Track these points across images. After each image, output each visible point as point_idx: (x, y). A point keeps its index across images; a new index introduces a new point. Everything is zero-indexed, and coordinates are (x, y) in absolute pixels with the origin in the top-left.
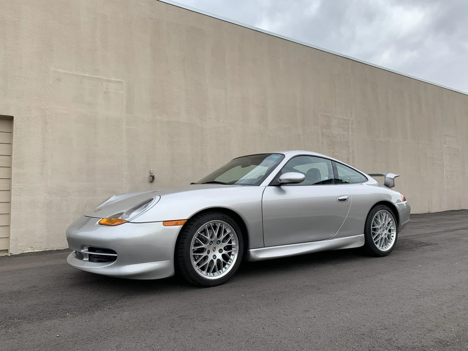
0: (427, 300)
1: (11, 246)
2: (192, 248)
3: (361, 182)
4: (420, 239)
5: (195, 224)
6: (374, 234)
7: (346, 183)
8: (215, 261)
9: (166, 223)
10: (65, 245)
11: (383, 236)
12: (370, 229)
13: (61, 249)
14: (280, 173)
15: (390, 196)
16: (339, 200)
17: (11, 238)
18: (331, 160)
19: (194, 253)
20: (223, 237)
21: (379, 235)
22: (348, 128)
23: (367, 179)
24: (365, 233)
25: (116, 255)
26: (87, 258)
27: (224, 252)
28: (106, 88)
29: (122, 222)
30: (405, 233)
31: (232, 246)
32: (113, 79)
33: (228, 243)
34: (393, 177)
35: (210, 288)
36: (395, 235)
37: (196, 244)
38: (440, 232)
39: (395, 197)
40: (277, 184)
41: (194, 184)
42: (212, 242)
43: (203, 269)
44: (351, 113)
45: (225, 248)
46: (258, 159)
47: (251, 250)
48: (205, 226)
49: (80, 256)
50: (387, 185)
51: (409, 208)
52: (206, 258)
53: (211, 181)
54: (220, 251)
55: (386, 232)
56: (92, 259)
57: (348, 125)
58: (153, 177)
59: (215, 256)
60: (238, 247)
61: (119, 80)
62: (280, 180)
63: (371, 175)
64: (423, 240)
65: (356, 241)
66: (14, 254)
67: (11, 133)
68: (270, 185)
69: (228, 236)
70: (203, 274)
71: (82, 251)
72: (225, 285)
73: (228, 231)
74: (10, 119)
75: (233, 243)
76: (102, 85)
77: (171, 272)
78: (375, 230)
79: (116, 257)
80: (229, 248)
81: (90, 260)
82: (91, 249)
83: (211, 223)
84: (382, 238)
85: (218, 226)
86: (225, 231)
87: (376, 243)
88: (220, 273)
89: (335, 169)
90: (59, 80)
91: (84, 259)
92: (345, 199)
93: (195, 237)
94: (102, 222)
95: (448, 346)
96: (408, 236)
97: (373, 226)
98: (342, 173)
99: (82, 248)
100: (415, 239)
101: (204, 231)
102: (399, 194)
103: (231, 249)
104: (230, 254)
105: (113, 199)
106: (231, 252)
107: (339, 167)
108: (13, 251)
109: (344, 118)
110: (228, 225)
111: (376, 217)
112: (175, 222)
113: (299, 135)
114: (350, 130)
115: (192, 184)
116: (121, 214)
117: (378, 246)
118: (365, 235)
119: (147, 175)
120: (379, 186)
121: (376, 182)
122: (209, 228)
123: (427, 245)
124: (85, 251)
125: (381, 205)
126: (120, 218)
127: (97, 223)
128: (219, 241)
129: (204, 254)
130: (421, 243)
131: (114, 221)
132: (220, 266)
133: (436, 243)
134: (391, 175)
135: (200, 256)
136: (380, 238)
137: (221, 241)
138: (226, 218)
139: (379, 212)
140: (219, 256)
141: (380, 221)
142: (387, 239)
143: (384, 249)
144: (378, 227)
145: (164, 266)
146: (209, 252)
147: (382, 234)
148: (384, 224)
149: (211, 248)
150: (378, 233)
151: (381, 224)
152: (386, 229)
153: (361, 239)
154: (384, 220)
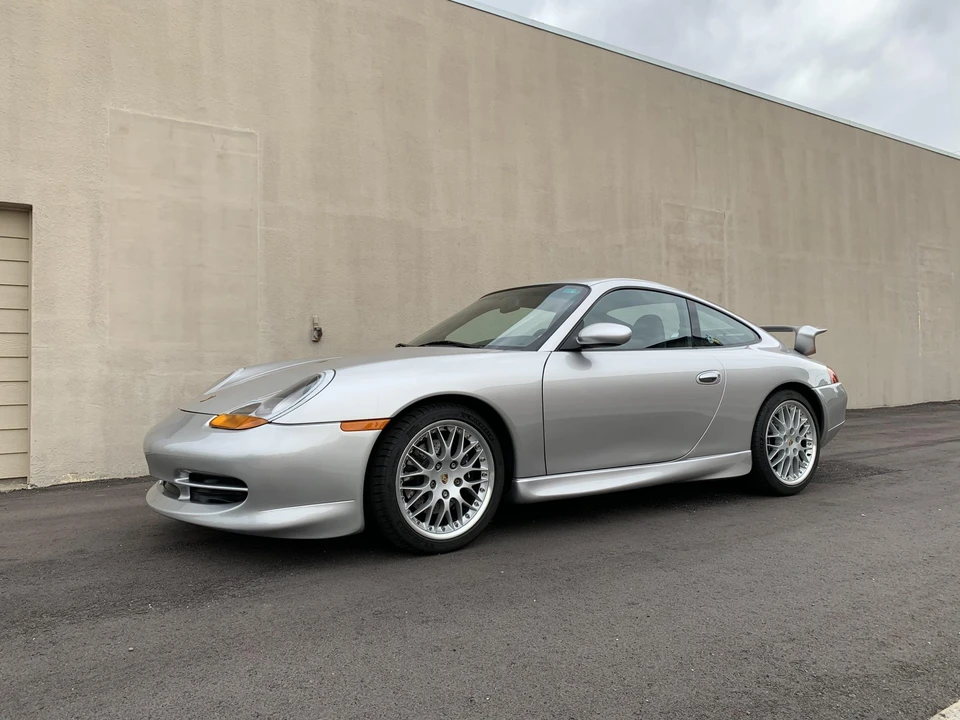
0: (877, 584)
1: (33, 470)
2: (400, 475)
3: (746, 343)
4: (865, 460)
5: (407, 427)
6: (771, 450)
7: (716, 345)
8: (447, 502)
9: (347, 425)
10: (142, 468)
11: (790, 453)
12: (763, 439)
13: (133, 476)
14: (580, 325)
15: (805, 373)
16: (702, 380)
17: (32, 453)
18: (686, 298)
19: (404, 485)
20: (462, 453)
21: (781, 452)
22: (722, 230)
23: (759, 337)
24: (753, 448)
25: (246, 489)
26: (187, 495)
27: (465, 484)
28: (222, 148)
29: (258, 423)
30: (835, 449)
31: (480, 472)
32: (236, 128)
33: (473, 466)
34: (813, 334)
35: (435, 557)
36: (813, 452)
37: (409, 469)
38: (908, 446)
39: (816, 374)
40: (574, 346)
41: (403, 346)
42: (440, 463)
43: (422, 518)
44: (728, 201)
45: (466, 477)
46: (535, 296)
47: (520, 481)
48: (426, 431)
49: (173, 491)
50: (800, 351)
51: (843, 397)
52: (427, 496)
53: (439, 342)
54: (458, 482)
55: (796, 445)
56: (196, 496)
57: (722, 224)
58: (320, 333)
59: (446, 493)
60: (493, 474)
61: (248, 130)
62: (580, 339)
63: (768, 329)
64: (872, 462)
65: (735, 463)
66: (39, 485)
67: (28, 239)
68: (560, 349)
69: (473, 453)
70: (423, 529)
71: (177, 480)
72: (467, 551)
73: (474, 443)
74: (26, 211)
75: (483, 467)
76: (214, 140)
77: (357, 524)
78: (773, 441)
79: (245, 493)
80: (474, 476)
81: (193, 500)
82: (195, 477)
83: (438, 425)
84: (788, 459)
85: (453, 431)
86: (467, 443)
87: (776, 468)
88: (457, 526)
89: (693, 316)
90: (124, 129)
91: (181, 497)
92: (713, 379)
93: (406, 454)
94: (216, 423)
95: (918, 675)
96: (841, 455)
97: (769, 434)
98: (708, 325)
99: (177, 475)
100: (854, 461)
101: (424, 442)
102: (825, 368)
103: (479, 479)
104: (477, 488)
105: (239, 375)
106: (479, 485)
107: (701, 312)
108: (37, 480)
109: (713, 210)
110: (472, 431)
111: (777, 415)
112: (366, 424)
113: (620, 246)
114: (725, 236)
115: (400, 345)
116: (257, 406)
117: (778, 474)
118: (752, 453)
119: (308, 327)
120: (784, 351)
121: (776, 344)
122: (435, 436)
123: (880, 473)
124: (182, 480)
125: (788, 391)
126: (253, 415)
127: (207, 424)
128: (455, 462)
129: (425, 488)
130: (867, 469)
131: (240, 421)
132: (456, 512)
133: (899, 468)
134: (807, 330)
135: (416, 492)
136: (783, 458)
137: (459, 462)
138: (469, 416)
139: (782, 406)
140: (455, 492)
141: (784, 424)
142: (798, 459)
143: (791, 481)
144: (779, 435)
145: (343, 511)
146: (434, 484)
147: (788, 450)
148: (792, 430)
149: (438, 477)
150: (779, 448)
151: (787, 429)
152: (797, 439)
153: (744, 461)
154: (792, 422)
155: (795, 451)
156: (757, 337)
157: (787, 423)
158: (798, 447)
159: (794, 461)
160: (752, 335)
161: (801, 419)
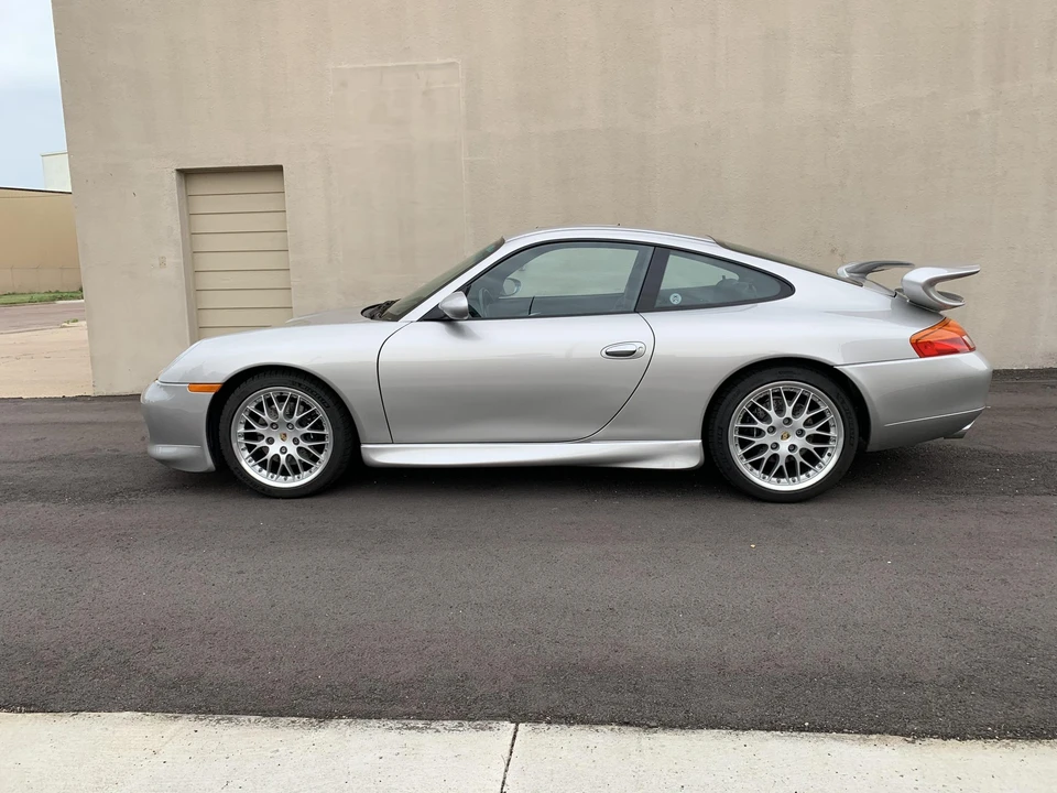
2: (237, 430)
5: (238, 391)
6: (743, 444)
8: (283, 457)
9: (192, 386)
16: (610, 354)
18: (655, 246)
20: (296, 417)
21: (764, 446)
23: (791, 290)
24: (705, 436)
27: (303, 444)
31: (323, 435)
32: (439, 61)
33: (309, 428)
34: (921, 281)
36: (837, 452)
42: (275, 424)
43: (262, 466)
45: (303, 437)
47: (363, 446)
48: (259, 395)
52: (264, 450)
54: (296, 441)
55: (797, 441)
59: (283, 450)
60: (331, 438)
61: (450, 60)
67: (282, 192)
68: (424, 319)
69: (313, 417)
73: (312, 408)
75: (325, 432)
76: (418, 77)
77: (208, 464)
78: (747, 432)
83: (272, 391)
84: (775, 457)
85: (288, 397)
87: (756, 465)
88: (299, 478)
90: (344, 85)
92: (634, 353)
93: (240, 413)
103: (324, 440)
104: (319, 449)
106: (324, 445)
112: (200, 387)
117: (753, 475)
118: (703, 442)
122: (268, 401)
128: (291, 424)
129: (262, 443)
132: (294, 468)
134: (920, 276)
136: (766, 455)
137: (294, 423)
138: (300, 385)
139: (769, 388)
140: (292, 450)
141: (772, 412)
142: (799, 460)
143: (784, 484)
144: (760, 425)
145: (193, 453)
146: (271, 441)
147: (776, 446)
148: (788, 421)
149: (274, 434)
150: (758, 441)
151: (775, 418)
152: (800, 433)
153: (687, 452)
154: (789, 409)
155: (792, 448)
156: (787, 289)
157: (780, 410)
158: (801, 443)
159: (791, 461)
160: (777, 287)
161: (814, 406)
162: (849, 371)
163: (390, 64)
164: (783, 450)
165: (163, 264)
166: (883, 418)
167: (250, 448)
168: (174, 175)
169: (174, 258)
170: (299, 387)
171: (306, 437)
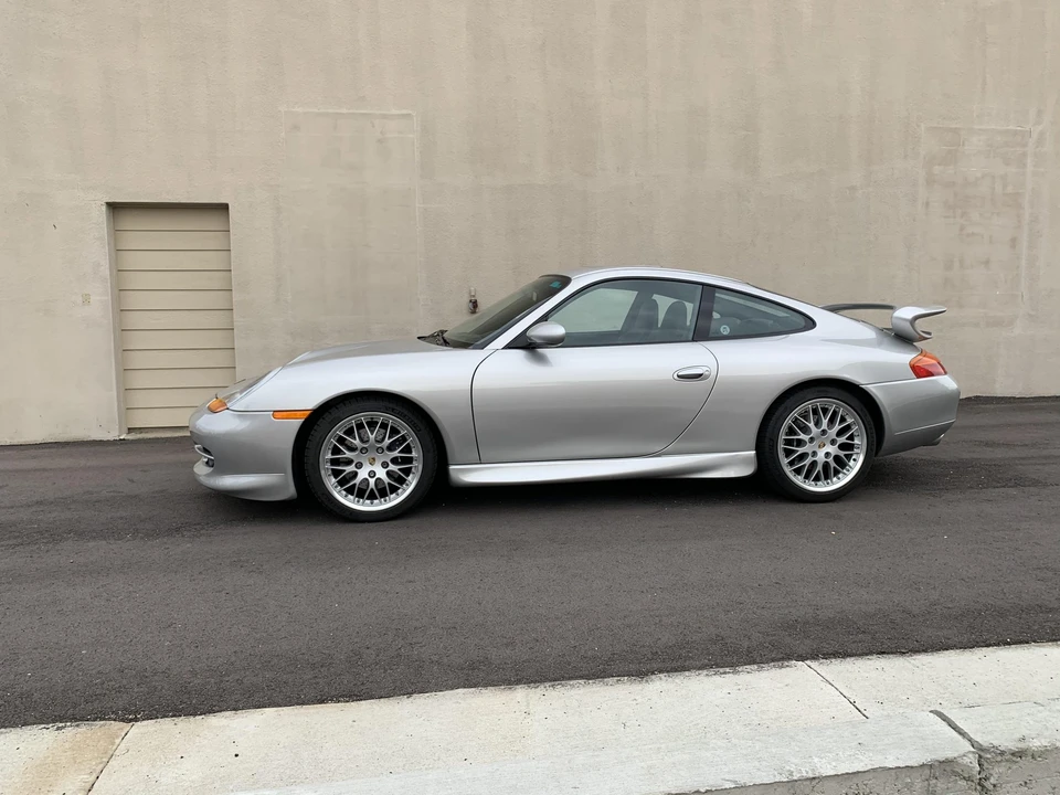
2: (325, 456)
3: (787, 332)
6: (787, 452)
8: (372, 481)
9: (277, 414)
11: (819, 457)
12: (776, 440)
16: (681, 377)
18: (704, 284)
19: (330, 464)
20: (386, 441)
21: (805, 455)
22: (1024, 155)
23: (814, 322)
24: (758, 448)
25: (213, 458)
27: (392, 467)
28: (381, 133)
29: (224, 408)
31: (412, 458)
32: (392, 112)
33: (401, 452)
36: (861, 457)
37: (336, 452)
40: (528, 344)
42: (365, 448)
43: (348, 492)
47: (452, 467)
48: (350, 421)
52: (352, 475)
54: (385, 465)
55: (831, 448)
57: (1025, 145)
58: (475, 304)
59: (372, 474)
60: (423, 461)
61: (404, 112)
62: (533, 338)
65: (736, 463)
67: (227, 231)
68: (509, 346)
69: (400, 440)
70: (350, 502)
73: (401, 432)
74: (223, 208)
75: (414, 454)
76: (373, 126)
77: (290, 492)
78: (792, 442)
79: (213, 461)
80: (404, 461)
83: (363, 416)
84: (814, 464)
85: (379, 422)
86: (393, 432)
87: (795, 472)
88: (385, 501)
92: (701, 375)
93: (330, 439)
97: (786, 435)
103: (411, 463)
104: (407, 472)
106: (411, 468)
109: (1012, 127)
110: (398, 422)
114: (1029, 161)
116: (229, 397)
117: (797, 479)
118: (758, 454)
122: (359, 425)
126: (226, 401)
128: (381, 448)
129: (351, 468)
132: (382, 491)
135: (342, 471)
136: (807, 462)
137: (384, 447)
138: (393, 410)
139: (808, 405)
140: (381, 473)
141: (811, 425)
142: (833, 464)
143: (821, 486)
144: (802, 436)
145: (275, 482)
146: (359, 466)
147: (814, 454)
148: (824, 432)
149: (364, 459)
150: (801, 450)
151: (815, 431)
152: (833, 442)
153: (744, 461)
154: (825, 422)
155: (827, 454)
156: (810, 323)
157: (817, 424)
158: (833, 450)
159: (826, 466)
160: (801, 322)
161: (843, 420)
162: (872, 389)
163: (344, 111)
164: (821, 457)
165: (86, 300)
166: (894, 427)
167: (336, 473)
168: (104, 208)
169: (100, 296)
170: (393, 412)
171: (394, 461)
